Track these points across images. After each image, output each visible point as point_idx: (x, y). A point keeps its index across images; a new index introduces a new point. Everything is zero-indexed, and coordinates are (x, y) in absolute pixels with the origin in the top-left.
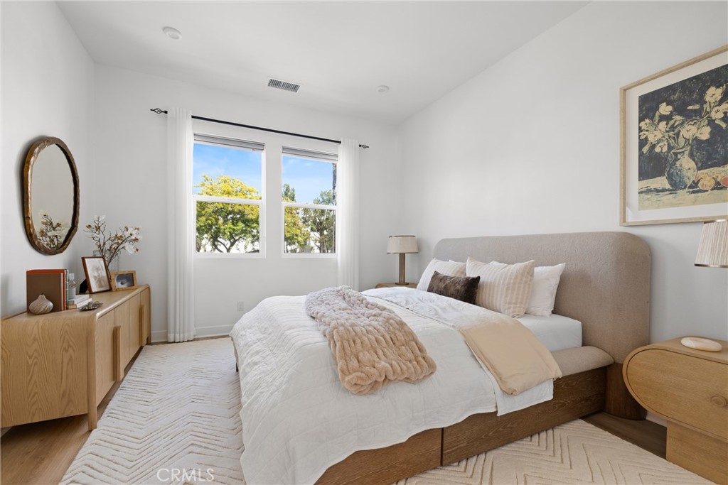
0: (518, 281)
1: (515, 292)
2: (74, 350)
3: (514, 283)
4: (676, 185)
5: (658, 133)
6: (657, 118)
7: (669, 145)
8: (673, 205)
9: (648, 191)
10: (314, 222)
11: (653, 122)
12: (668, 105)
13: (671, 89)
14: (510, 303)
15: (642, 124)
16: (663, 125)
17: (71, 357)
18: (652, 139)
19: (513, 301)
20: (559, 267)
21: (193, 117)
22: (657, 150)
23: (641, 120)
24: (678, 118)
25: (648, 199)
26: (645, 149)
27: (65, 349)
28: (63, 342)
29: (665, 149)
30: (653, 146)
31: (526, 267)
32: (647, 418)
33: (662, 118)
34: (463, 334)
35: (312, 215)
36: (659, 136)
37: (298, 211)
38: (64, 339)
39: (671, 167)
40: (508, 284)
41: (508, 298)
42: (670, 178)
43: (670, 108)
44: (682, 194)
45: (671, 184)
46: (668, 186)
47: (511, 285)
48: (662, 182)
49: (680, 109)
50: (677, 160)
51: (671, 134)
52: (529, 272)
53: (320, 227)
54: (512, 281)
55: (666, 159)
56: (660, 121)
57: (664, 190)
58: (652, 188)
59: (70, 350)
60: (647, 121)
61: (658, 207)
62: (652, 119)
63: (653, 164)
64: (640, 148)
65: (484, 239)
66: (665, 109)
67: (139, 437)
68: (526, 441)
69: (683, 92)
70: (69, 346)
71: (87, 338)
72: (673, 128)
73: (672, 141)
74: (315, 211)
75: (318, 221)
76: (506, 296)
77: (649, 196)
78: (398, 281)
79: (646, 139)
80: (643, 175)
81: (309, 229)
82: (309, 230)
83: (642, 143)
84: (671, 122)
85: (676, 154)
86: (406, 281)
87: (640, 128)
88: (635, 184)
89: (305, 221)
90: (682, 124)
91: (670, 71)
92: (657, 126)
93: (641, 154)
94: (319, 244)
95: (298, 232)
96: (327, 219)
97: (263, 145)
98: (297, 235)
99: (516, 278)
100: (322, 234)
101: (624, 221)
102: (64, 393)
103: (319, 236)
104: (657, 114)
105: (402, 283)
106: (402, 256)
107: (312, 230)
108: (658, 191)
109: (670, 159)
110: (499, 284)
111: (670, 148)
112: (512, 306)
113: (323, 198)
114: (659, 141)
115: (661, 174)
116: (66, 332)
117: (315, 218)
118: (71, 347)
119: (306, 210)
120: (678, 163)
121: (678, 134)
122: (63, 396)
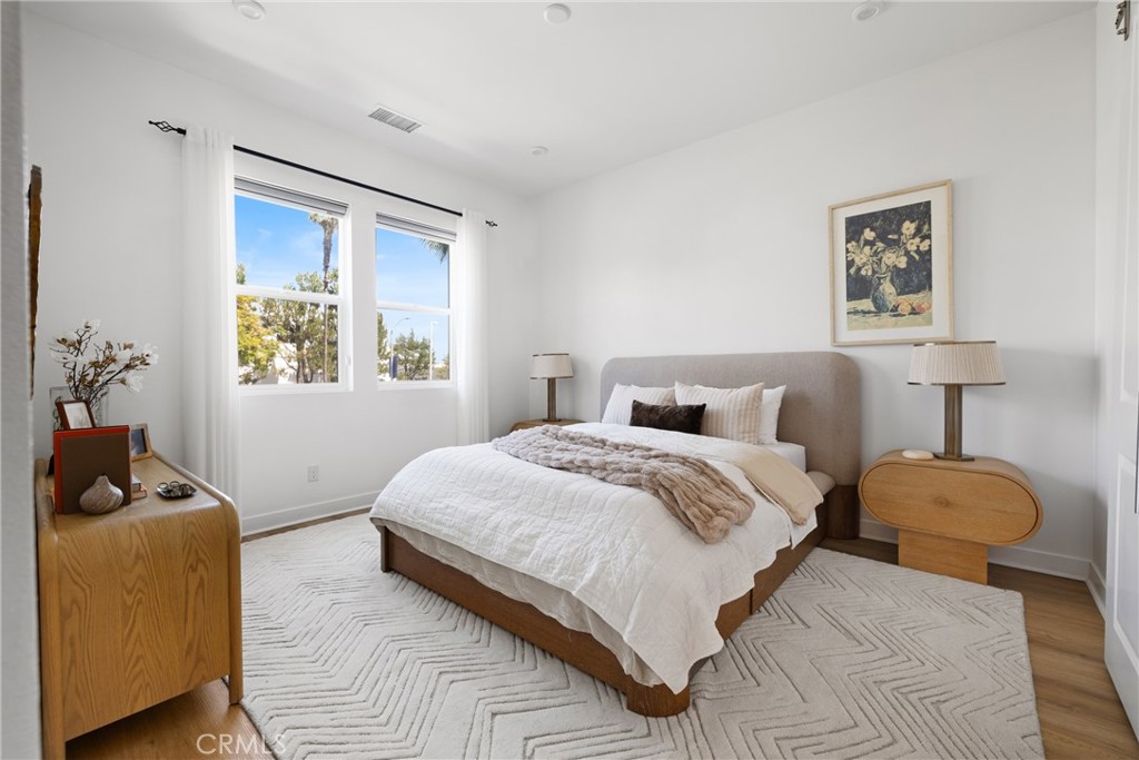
0: (750, 406)
1: (748, 419)
2: (207, 569)
3: (746, 409)
4: (880, 308)
5: (863, 256)
6: (862, 242)
7: (873, 269)
8: (878, 327)
9: (856, 312)
10: (286, 326)
11: (859, 245)
12: (872, 230)
13: (873, 216)
14: (744, 433)
15: (849, 245)
16: (867, 248)
17: (202, 579)
18: (858, 262)
19: (747, 429)
20: (781, 389)
21: (236, 148)
22: (863, 272)
23: (848, 241)
24: (880, 245)
25: (856, 320)
26: (852, 271)
27: (191, 567)
28: (189, 554)
29: (870, 273)
30: (859, 269)
31: (756, 390)
32: (861, 535)
33: (867, 243)
34: (742, 469)
35: (282, 313)
36: (865, 260)
37: (253, 304)
38: (190, 550)
39: (875, 291)
40: (740, 411)
41: (742, 426)
42: (875, 301)
43: (873, 234)
44: (885, 316)
45: (876, 307)
46: (873, 309)
47: (743, 413)
48: (867, 304)
49: (882, 237)
50: (880, 284)
51: (875, 258)
52: (758, 397)
53: (294, 335)
54: (744, 407)
55: (871, 282)
56: (865, 245)
57: (869, 312)
58: (859, 309)
59: (201, 567)
60: (853, 243)
61: (865, 328)
62: (858, 241)
63: (859, 287)
64: (848, 270)
65: (676, 358)
66: (869, 234)
67: (343, 686)
68: (792, 576)
69: (883, 220)
70: (199, 560)
71: (229, 542)
72: (876, 253)
73: (875, 266)
74: (288, 305)
75: (293, 323)
76: (739, 424)
77: (856, 317)
78: (546, 416)
79: (853, 260)
80: (851, 296)
81: (274, 337)
82: (275, 339)
83: (850, 264)
84: (875, 248)
85: (879, 279)
86: (558, 416)
87: (847, 249)
88: (844, 305)
89: (267, 324)
90: (884, 251)
91: (873, 199)
92: (862, 249)
93: (848, 275)
94: (295, 364)
95: (256, 342)
96: (311, 321)
97: (345, 207)
98: (253, 348)
99: (747, 404)
100: (299, 348)
101: (835, 342)
102: (190, 645)
103: (295, 349)
104: (862, 238)
105: (552, 419)
106: (551, 382)
107: (280, 338)
108: (864, 313)
109: (875, 282)
110: (728, 412)
111: (874, 272)
112: (746, 435)
113: (301, 285)
114: (864, 264)
115: (867, 297)
116: (193, 535)
117: (287, 319)
118: (203, 562)
119: (269, 304)
120: (881, 288)
121: (880, 260)
122: (188, 653)
